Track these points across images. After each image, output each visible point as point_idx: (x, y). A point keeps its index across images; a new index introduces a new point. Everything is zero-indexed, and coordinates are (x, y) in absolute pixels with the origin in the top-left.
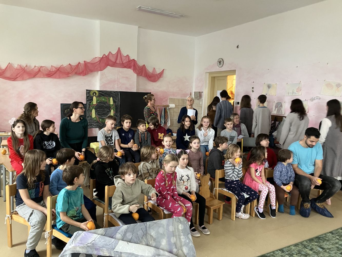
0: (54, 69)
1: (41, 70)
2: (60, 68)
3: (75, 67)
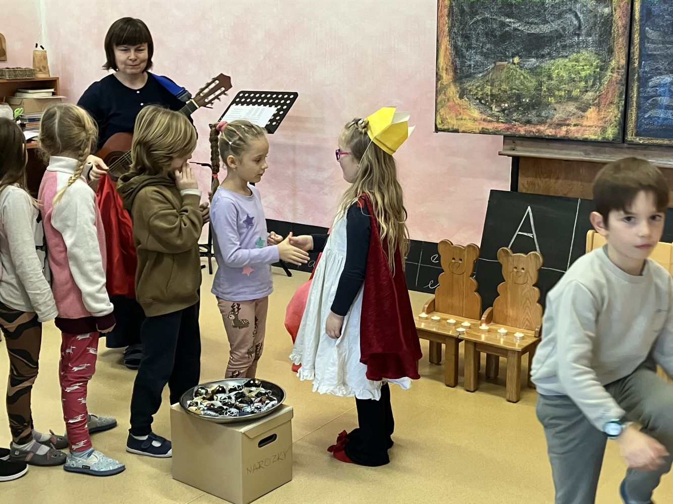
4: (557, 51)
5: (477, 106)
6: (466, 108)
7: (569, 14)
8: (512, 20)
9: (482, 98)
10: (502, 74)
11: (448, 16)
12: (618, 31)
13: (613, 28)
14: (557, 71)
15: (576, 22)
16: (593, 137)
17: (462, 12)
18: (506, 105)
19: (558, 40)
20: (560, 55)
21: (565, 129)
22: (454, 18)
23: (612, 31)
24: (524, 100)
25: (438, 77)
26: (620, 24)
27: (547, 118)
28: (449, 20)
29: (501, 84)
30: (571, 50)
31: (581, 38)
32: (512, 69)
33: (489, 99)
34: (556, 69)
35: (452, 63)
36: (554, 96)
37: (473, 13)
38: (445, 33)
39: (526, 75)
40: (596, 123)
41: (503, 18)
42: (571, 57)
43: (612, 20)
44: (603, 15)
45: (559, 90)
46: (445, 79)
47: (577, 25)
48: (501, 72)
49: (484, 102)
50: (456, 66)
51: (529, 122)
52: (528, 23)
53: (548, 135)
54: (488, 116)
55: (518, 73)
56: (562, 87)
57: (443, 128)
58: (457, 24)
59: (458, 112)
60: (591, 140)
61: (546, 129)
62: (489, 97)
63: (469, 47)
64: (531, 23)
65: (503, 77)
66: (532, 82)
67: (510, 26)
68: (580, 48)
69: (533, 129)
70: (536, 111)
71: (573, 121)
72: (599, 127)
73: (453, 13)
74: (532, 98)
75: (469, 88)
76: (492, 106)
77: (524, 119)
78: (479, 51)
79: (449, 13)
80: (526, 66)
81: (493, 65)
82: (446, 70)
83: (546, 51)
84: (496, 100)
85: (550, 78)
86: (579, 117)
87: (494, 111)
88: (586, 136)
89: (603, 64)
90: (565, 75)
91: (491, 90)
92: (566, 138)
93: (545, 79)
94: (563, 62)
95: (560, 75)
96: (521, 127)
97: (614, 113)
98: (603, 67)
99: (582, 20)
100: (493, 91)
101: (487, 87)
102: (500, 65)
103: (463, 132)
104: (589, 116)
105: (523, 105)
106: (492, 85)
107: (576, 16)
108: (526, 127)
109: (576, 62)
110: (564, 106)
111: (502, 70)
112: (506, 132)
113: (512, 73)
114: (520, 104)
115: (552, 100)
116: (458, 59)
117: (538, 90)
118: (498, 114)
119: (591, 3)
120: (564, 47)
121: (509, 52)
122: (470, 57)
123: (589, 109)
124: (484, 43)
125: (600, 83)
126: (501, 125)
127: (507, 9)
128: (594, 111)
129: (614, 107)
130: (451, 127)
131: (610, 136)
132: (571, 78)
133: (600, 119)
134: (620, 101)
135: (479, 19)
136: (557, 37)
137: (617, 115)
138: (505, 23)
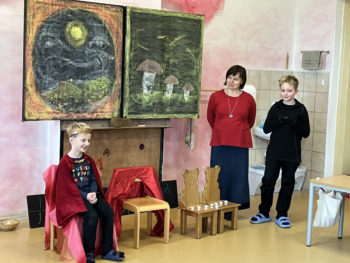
4: (91, 76)
5: (50, 105)
6: (43, 107)
7: (97, 58)
8: (69, 60)
9: (53, 101)
10: (64, 88)
11: (31, 55)
12: (118, 68)
13: (115, 66)
14: (91, 86)
15: (99, 63)
16: (108, 117)
17: (41, 53)
18: (67, 104)
19: (92, 71)
20: (93, 78)
21: (96, 115)
22: (36, 57)
23: (115, 68)
24: (75, 101)
25: (26, 90)
26: (118, 64)
27: (87, 109)
28: (32, 58)
29: (63, 93)
30: (98, 75)
31: (102, 70)
32: (69, 85)
33: (57, 101)
34: (91, 85)
35: (35, 82)
36: (90, 98)
37: (47, 54)
38: (30, 65)
39: (76, 88)
40: (110, 111)
41: (64, 59)
42: (98, 79)
43: (115, 62)
44: (111, 60)
45: (93, 95)
46: (31, 91)
47: (100, 64)
48: (64, 87)
49: (53, 103)
50: (37, 83)
51: (78, 112)
52: (77, 62)
53: (88, 118)
54: (57, 110)
55: (72, 87)
56: (94, 94)
57: (29, 119)
58: (37, 60)
59: (38, 108)
60: (108, 118)
61: (87, 115)
62: (57, 100)
63: (45, 73)
64: (78, 62)
65: (64, 89)
67: (68, 63)
68: (102, 75)
69: (81, 116)
70: (82, 106)
72: (111, 112)
73: (35, 54)
74: (80, 100)
75: (45, 95)
76: (58, 105)
77: (76, 111)
78: (51, 75)
79: (33, 54)
80: (76, 83)
82: (32, 86)
83: (86, 76)
84: (61, 102)
85: (88, 89)
86: (102, 108)
87: (60, 107)
88: (105, 117)
89: (112, 83)
90: (95, 88)
91: (58, 96)
92: (96, 119)
93: (86, 90)
94: (94, 82)
95: (93, 88)
96: (74, 115)
97: (117, 105)
98: (112, 84)
99: (102, 62)
100: (59, 97)
101: (56, 94)
102: (63, 83)
103: (41, 120)
104: (106, 107)
105: (75, 104)
106: (58, 94)
107: (100, 60)
108: (77, 115)
109: (100, 82)
110: (95, 103)
111: (64, 86)
112: (67, 118)
113: (69, 87)
114: (74, 103)
115: (89, 100)
116: (38, 79)
117: (83, 96)
118: (62, 109)
119: (106, 54)
120: (94, 74)
121: (67, 76)
122: (46, 79)
123: (107, 104)
124: (53, 71)
125: (111, 91)
126: (64, 115)
127: (66, 54)
128: (108, 105)
129: (117, 102)
130: (34, 118)
131: (116, 116)
132: (98, 89)
133: (111, 109)
134: (119, 100)
135: (51, 58)
136: (91, 70)
137: (118, 106)
138: (65, 61)
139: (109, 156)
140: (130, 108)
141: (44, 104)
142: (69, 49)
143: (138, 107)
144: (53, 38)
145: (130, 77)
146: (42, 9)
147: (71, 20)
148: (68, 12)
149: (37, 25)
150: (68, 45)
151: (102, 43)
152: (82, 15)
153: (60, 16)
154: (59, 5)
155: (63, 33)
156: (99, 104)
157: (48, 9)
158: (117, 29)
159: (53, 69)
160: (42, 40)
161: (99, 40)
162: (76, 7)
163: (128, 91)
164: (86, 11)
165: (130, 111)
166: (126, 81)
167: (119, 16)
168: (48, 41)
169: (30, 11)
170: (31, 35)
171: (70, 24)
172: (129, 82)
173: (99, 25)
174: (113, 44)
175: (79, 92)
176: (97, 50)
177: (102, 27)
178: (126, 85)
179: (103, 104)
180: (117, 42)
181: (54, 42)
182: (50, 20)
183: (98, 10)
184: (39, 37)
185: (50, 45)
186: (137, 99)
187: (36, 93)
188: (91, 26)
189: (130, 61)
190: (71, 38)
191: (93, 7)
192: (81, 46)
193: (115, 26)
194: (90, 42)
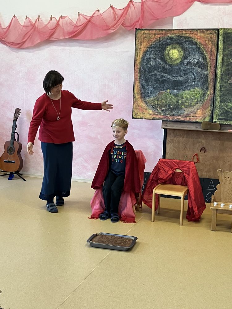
0: (83, 21)
1: (60, 23)
2: (92, 16)
3: (123, 11)
4: (186, 87)
5: (151, 109)
6: (146, 109)
7: (191, 73)
8: (167, 75)
9: (154, 106)
12: (210, 80)
13: (208, 79)
14: (185, 95)
15: (193, 77)
16: (200, 121)
17: (145, 71)
18: (164, 108)
20: (187, 89)
21: (189, 118)
22: (142, 73)
23: (208, 81)
24: (171, 106)
25: (134, 97)
26: (211, 78)
27: (181, 113)
28: (139, 74)
29: (162, 100)
30: (191, 87)
31: (195, 83)
32: (166, 94)
37: (150, 71)
38: (137, 79)
39: (172, 97)
40: (201, 116)
41: (163, 74)
42: (191, 90)
43: (208, 76)
44: (204, 74)
45: (186, 103)
46: (137, 98)
47: (194, 78)
48: (162, 95)
49: (154, 107)
50: (142, 92)
51: (173, 115)
53: (182, 120)
54: (156, 113)
55: (169, 96)
56: (187, 101)
57: (136, 117)
58: (143, 76)
59: (142, 110)
61: (181, 118)
62: (157, 105)
63: (148, 85)
64: (175, 76)
65: (163, 97)
66: (175, 99)
67: (165, 77)
68: (195, 87)
69: (175, 118)
70: (177, 111)
71: (192, 115)
72: (203, 117)
73: (141, 71)
74: (175, 106)
75: (148, 101)
76: (158, 109)
77: (171, 114)
78: (152, 87)
79: (139, 71)
80: (172, 93)
81: (158, 92)
82: (138, 94)
83: (181, 87)
84: (160, 106)
85: (182, 98)
86: (194, 113)
88: (197, 121)
90: (189, 97)
91: (157, 103)
92: (189, 121)
93: (180, 98)
94: (188, 92)
95: (187, 97)
96: (170, 117)
97: (208, 111)
98: (204, 94)
99: (196, 76)
101: (156, 101)
102: (162, 93)
103: (144, 119)
104: (198, 113)
106: (158, 100)
107: (194, 74)
108: (173, 117)
109: (194, 92)
110: (189, 109)
112: (164, 119)
114: (170, 108)
115: (183, 106)
116: (143, 89)
117: (178, 102)
118: (160, 112)
119: (200, 70)
120: (188, 86)
121: (165, 87)
122: (149, 89)
123: (198, 110)
124: (154, 84)
125: (203, 100)
126: (162, 116)
127: (165, 70)
128: (200, 111)
129: (209, 109)
130: (139, 117)
131: (207, 121)
132: (191, 98)
133: (203, 114)
134: (211, 107)
135: (153, 74)
136: (186, 82)
137: (210, 112)
138: (164, 76)
139: (206, 153)
140: (220, 115)
141: (147, 107)
142: (167, 67)
143: (229, 114)
144: (155, 59)
145: (221, 88)
146: (147, 38)
147: (169, 45)
148: (168, 38)
149: (143, 50)
150: (166, 63)
151: (196, 61)
152: (179, 39)
153: (161, 42)
154: (161, 34)
155: (163, 55)
156: (191, 109)
157: (151, 38)
158: (212, 48)
159: (155, 82)
160: (146, 61)
161: (194, 58)
162: (174, 34)
163: (219, 100)
164: (183, 36)
165: (220, 117)
166: (217, 91)
167: (214, 37)
168: (151, 61)
169: (139, 40)
170: (138, 58)
171: (169, 48)
172: (220, 93)
173: (194, 46)
174: (206, 61)
175: (175, 100)
176: (191, 67)
177: (197, 48)
178: (217, 95)
179: (196, 110)
180: (210, 59)
181: (156, 62)
182: (153, 46)
183: (194, 34)
184: (144, 59)
185: (152, 64)
186: (228, 107)
187: (141, 100)
188: (187, 48)
189: (222, 75)
190: (169, 58)
191: (189, 32)
192: (178, 64)
193: (210, 46)
194: (185, 61)
